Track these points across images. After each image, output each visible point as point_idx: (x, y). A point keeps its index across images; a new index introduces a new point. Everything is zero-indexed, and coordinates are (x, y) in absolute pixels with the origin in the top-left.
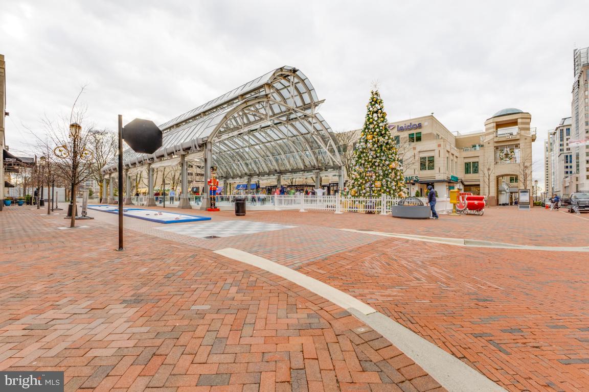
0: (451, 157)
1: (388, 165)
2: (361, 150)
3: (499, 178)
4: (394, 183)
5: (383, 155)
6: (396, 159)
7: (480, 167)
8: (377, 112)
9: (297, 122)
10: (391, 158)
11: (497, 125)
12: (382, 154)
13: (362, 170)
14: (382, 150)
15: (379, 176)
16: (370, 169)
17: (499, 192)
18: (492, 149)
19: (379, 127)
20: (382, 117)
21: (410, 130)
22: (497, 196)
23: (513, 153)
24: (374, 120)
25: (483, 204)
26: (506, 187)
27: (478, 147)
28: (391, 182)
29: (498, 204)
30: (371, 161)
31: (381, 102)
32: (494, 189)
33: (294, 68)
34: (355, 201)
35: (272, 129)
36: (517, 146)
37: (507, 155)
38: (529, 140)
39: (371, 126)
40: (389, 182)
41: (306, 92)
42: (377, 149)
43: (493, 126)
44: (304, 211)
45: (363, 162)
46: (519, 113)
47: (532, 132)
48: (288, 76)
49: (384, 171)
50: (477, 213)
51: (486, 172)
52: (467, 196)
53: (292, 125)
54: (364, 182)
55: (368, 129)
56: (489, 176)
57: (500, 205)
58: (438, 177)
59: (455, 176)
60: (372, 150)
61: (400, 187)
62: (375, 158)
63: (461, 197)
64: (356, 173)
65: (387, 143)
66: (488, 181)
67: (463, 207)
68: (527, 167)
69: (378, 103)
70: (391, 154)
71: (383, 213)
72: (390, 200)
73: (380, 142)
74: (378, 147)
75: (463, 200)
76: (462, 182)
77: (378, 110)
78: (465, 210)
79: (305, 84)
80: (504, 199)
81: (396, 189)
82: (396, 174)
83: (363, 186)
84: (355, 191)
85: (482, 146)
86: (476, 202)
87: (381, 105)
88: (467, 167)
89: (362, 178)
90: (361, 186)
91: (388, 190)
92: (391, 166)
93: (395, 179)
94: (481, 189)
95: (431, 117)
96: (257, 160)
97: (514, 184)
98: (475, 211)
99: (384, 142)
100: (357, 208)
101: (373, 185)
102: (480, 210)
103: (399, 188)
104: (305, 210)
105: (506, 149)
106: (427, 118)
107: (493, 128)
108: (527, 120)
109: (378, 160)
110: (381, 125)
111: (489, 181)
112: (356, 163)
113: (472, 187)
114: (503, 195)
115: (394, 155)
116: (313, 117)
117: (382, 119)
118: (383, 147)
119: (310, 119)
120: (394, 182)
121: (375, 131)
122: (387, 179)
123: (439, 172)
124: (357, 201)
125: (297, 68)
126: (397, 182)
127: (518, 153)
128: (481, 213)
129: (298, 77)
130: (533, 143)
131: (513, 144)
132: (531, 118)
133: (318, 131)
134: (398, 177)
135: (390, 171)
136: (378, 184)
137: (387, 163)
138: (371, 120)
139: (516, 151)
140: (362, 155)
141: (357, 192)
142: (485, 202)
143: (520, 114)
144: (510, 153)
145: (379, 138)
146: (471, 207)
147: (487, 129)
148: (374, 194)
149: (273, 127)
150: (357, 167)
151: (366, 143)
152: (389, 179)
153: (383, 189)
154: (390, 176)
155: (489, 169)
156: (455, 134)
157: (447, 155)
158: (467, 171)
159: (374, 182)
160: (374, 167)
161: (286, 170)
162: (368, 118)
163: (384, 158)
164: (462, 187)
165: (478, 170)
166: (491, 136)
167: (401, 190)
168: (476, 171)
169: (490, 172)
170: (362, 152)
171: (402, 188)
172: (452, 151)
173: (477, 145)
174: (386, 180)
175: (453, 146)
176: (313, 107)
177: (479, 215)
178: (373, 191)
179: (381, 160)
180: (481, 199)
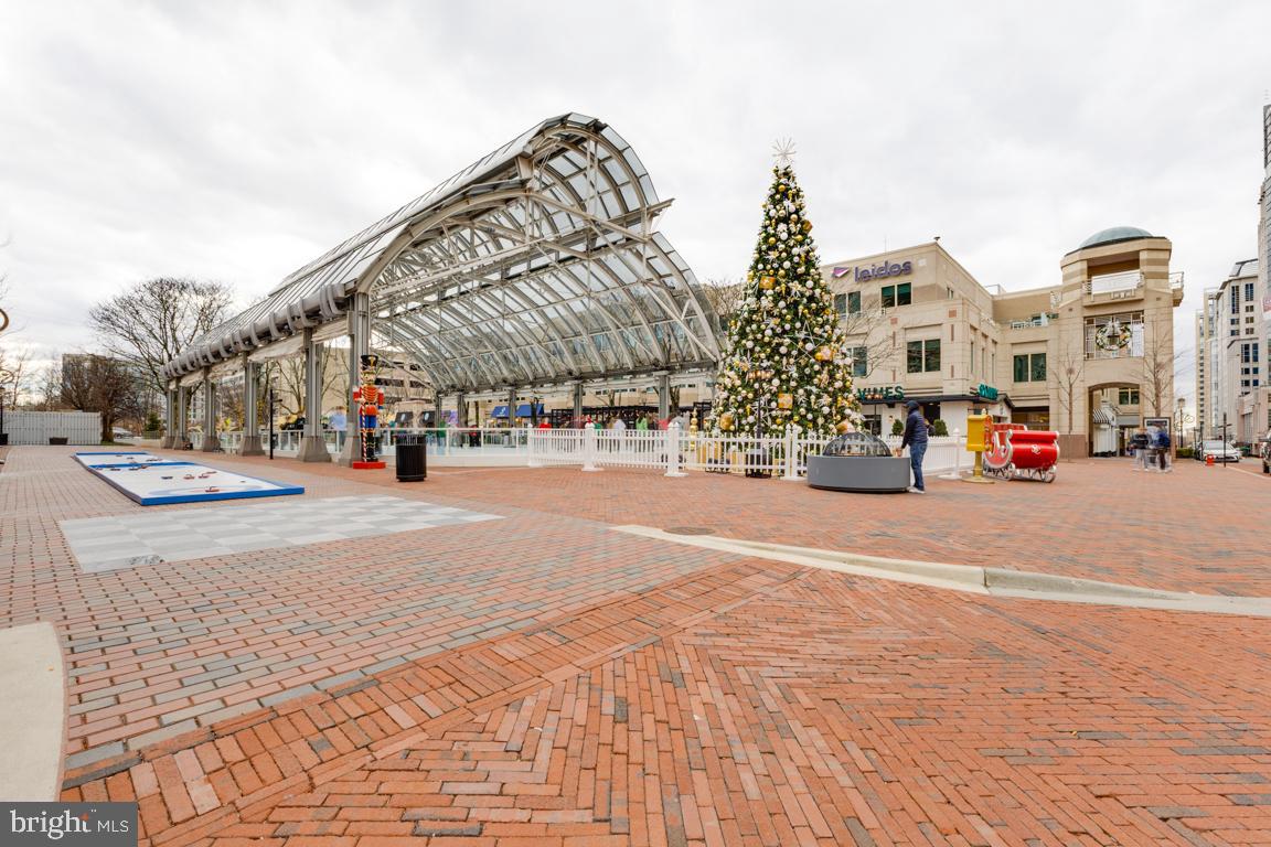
0: (982, 343)
1: (813, 353)
2: (746, 315)
3: (1095, 393)
4: (826, 399)
5: (801, 329)
6: (834, 338)
7: (1051, 364)
8: (786, 220)
9: (611, 256)
10: (821, 336)
11: (1089, 268)
12: (798, 325)
13: (747, 365)
14: (796, 314)
15: (788, 381)
16: (765, 364)
17: (1094, 425)
18: (1079, 323)
19: (790, 257)
20: (801, 232)
21: (885, 277)
22: (1091, 436)
23: (1128, 334)
24: (779, 240)
25: (1055, 453)
26: (1110, 414)
27: (1044, 320)
28: (819, 397)
29: (1091, 454)
30: (769, 343)
31: (797, 195)
32: (1082, 417)
33: (596, 120)
34: (728, 444)
35: (555, 272)
36: (1137, 316)
37: (1113, 338)
38: (1166, 301)
39: (773, 255)
40: (813, 397)
41: (628, 182)
42: (785, 311)
43: (1082, 270)
44: (592, 469)
45: (750, 344)
46: (1142, 238)
47: (1173, 283)
48: (583, 140)
49: (800, 369)
50: (1037, 476)
51: (1064, 378)
52: (1011, 432)
53: (598, 262)
54: (751, 396)
55: (765, 262)
56: (1071, 386)
57: (1097, 455)
58: (949, 390)
59: (990, 385)
60: (772, 316)
61: (843, 408)
62: (780, 336)
63: (997, 433)
64: (732, 374)
65: (811, 299)
66: (1067, 397)
67: (1003, 460)
68: (1160, 366)
69: (790, 195)
70: (822, 326)
71: (791, 476)
72: (815, 442)
73: (793, 294)
74: (787, 307)
75: (1002, 443)
76: (1007, 402)
77: (790, 214)
78: (1006, 468)
79: (624, 162)
80: (1106, 441)
81: (831, 413)
82: (832, 376)
83: (749, 406)
84: (728, 419)
85: (1055, 316)
86: (1035, 448)
87: (798, 202)
88: (1019, 366)
89: (746, 385)
90: (744, 407)
91: (810, 416)
92: (818, 354)
93: (830, 389)
94: (1052, 417)
95: (935, 248)
96: (528, 348)
97: (1130, 407)
98: (1032, 471)
99: (802, 295)
100: (728, 462)
101: (774, 404)
102: (1046, 470)
103: (841, 410)
104: (597, 466)
105: (1110, 323)
106: (923, 250)
107: (1082, 274)
108: (1162, 255)
109: (787, 341)
110: (795, 251)
111: (1070, 399)
112: (735, 350)
113: (1030, 414)
114: (1102, 432)
115: (827, 327)
116: (645, 243)
117: (799, 237)
118: (801, 307)
119: (640, 247)
120: (826, 395)
121: (781, 266)
122: (808, 387)
123: (952, 376)
124: (734, 444)
125: (603, 121)
126: (834, 396)
127: (1139, 335)
128: (1047, 476)
129: (608, 144)
130: (1175, 309)
131: (1128, 311)
132: (1170, 251)
133: (661, 277)
134: (838, 384)
135: (817, 367)
136: (786, 400)
137: (810, 346)
138: (772, 239)
139: (1134, 327)
140: (748, 329)
141: (733, 423)
142: (1058, 449)
143: (1146, 241)
144: (1120, 333)
145: (790, 284)
146: (1022, 460)
147: (1066, 278)
148: (775, 427)
149: (555, 268)
150: (736, 360)
151: (759, 298)
152: (814, 390)
153: (799, 414)
154: (816, 381)
155: (1071, 371)
156: (993, 291)
157: (972, 337)
158: (1020, 376)
159: (775, 395)
160: (777, 358)
161: (594, 372)
162: (764, 235)
163: (802, 335)
164: (1006, 413)
165: (1045, 375)
166: (1077, 293)
167: (844, 417)
168: (1040, 375)
169: (1073, 377)
170: (749, 322)
171: (848, 411)
172: (984, 328)
173: (1043, 316)
174: (806, 391)
175: (987, 315)
176: (646, 217)
177: (1043, 481)
178: (774, 419)
179: (796, 340)
180: (1049, 440)
